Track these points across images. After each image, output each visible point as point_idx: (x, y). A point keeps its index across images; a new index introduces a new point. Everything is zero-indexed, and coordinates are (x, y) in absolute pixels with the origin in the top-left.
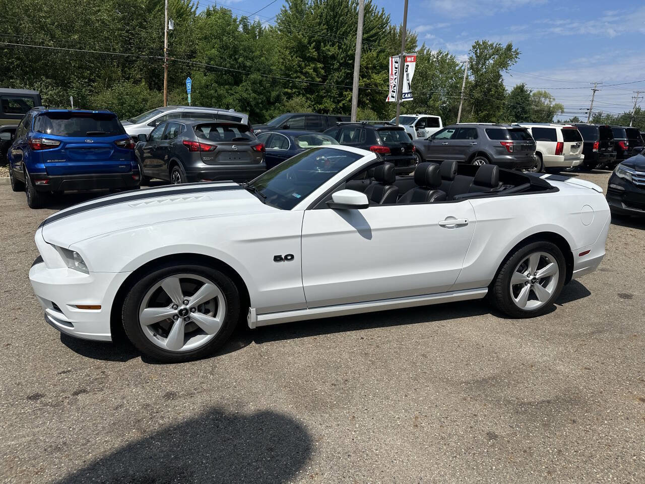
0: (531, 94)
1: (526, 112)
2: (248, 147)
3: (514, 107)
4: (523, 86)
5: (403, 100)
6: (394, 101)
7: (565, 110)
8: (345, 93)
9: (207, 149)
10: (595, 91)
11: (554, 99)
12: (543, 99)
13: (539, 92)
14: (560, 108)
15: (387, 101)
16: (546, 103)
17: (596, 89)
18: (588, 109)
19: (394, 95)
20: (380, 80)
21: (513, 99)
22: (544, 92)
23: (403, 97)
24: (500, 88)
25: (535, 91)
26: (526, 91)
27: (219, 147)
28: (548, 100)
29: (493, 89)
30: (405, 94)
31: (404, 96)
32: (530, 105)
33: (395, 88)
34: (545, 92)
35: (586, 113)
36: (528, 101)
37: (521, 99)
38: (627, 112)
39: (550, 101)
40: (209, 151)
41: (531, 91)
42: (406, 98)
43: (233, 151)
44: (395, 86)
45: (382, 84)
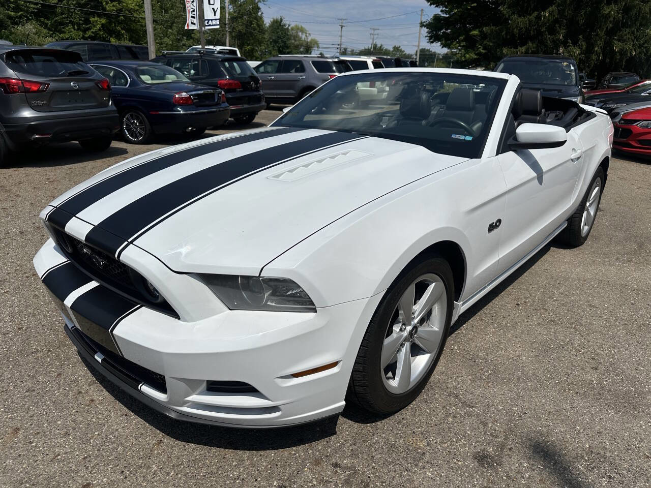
0: (290, 28)
1: (288, 48)
2: (91, 84)
3: (275, 42)
4: (281, 20)
5: (207, 28)
6: (196, 28)
7: (320, 45)
8: (92, 19)
9: (35, 88)
10: (342, 27)
11: (310, 34)
12: (300, 34)
13: (296, 26)
14: (315, 43)
15: (186, 28)
16: (303, 38)
17: (343, 25)
18: (339, 45)
19: (195, 21)
20: (133, 5)
21: (274, 33)
22: (300, 26)
23: (206, 24)
24: (259, 20)
25: (293, 25)
26: (285, 25)
27: (52, 85)
28: (304, 35)
29: (254, 22)
30: (209, 20)
31: (208, 23)
32: (289, 39)
33: (195, 13)
34: (302, 27)
35: (338, 48)
36: (288, 35)
37: (282, 34)
38: (367, 48)
39: (306, 36)
40: (38, 91)
41: (289, 26)
42: (210, 25)
43: (72, 91)
44: (194, 11)
45: (137, 10)
